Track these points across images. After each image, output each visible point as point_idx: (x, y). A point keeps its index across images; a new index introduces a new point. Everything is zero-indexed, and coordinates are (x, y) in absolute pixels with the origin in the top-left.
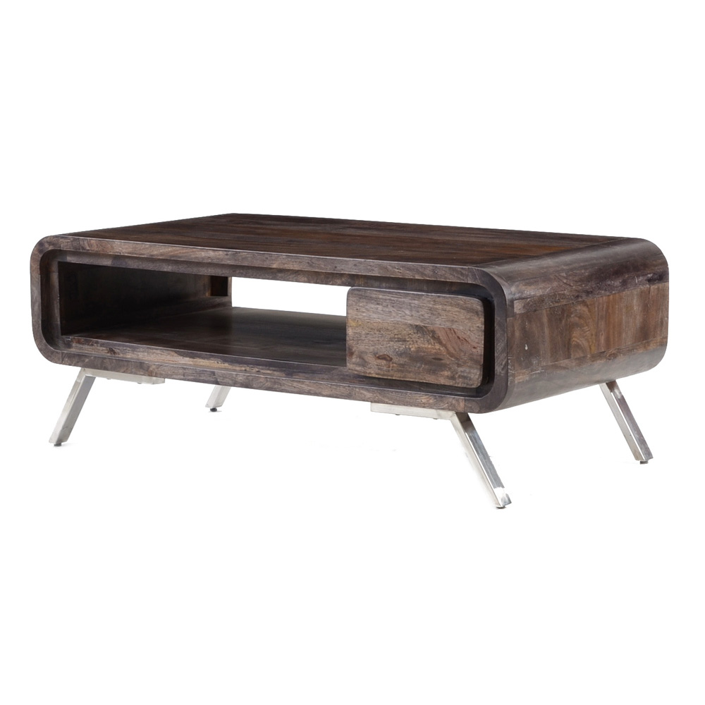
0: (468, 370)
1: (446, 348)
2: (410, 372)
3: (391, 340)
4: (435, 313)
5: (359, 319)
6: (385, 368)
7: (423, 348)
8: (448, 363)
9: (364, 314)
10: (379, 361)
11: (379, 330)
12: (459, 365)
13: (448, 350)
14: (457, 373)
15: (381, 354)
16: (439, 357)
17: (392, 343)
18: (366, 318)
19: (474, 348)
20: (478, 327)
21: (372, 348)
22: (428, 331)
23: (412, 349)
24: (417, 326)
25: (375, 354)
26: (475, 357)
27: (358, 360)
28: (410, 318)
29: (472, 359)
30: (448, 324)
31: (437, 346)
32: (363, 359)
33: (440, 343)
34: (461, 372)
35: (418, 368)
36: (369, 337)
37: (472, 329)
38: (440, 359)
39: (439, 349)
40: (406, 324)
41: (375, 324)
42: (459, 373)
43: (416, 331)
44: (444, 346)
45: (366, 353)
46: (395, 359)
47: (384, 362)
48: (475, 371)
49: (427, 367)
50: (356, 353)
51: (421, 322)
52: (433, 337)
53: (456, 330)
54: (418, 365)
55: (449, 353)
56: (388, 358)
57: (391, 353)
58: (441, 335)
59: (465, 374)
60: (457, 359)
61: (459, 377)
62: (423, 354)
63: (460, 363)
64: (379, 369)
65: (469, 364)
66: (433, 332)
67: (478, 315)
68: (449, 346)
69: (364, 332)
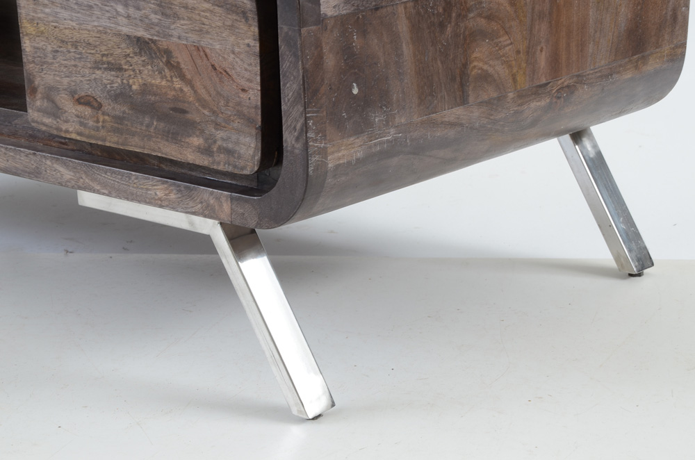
0: (234, 137)
1: (192, 87)
2: (134, 134)
3: (97, 66)
4: (168, 12)
5: (39, 18)
6: (91, 123)
7: (152, 85)
8: (198, 120)
9: (47, 10)
10: (81, 108)
11: (75, 45)
12: (218, 126)
13: (195, 92)
14: (215, 142)
15: (83, 94)
16: (180, 105)
17: (98, 72)
18: (51, 18)
19: (243, 90)
20: (248, 45)
21: (66, 81)
22: (158, 48)
23: (134, 87)
24: (139, 39)
25: (72, 93)
26: (245, 111)
27: (46, 104)
28: (125, 21)
29: (240, 114)
30: (193, 37)
31: (178, 84)
32: (53, 102)
33: (182, 77)
34: (223, 139)
35: (148, 126)
36: (60, 58)
37: (237, 50)
38: (184, 112)
39: (181, 90)
40: (118, 34)
41: (67, 32)
42: (219, 143)
43: (137, 50)
44: (189, 83)
45: (57, 90)
46: (108, 106)
47: (87, 111)
48: (248, 139)
49: (162, 125)
50: (41, 89)
51: (146, 30)
52: (168, 63)
53: (208, 51)
54: (147, 120)
55: (199, 99)
56: (95, 104)
57: (97, 93)
58: (181, 58)
59: (230, 146)
60: (214, 112)
61: (220, 149)
62: (153, 98)
63: (219, 120)
64: (81, 124)
65: (236, 125)
66: (168, 52)
67: (247, 19)
68: (198, 84)
69: (49, 48)
